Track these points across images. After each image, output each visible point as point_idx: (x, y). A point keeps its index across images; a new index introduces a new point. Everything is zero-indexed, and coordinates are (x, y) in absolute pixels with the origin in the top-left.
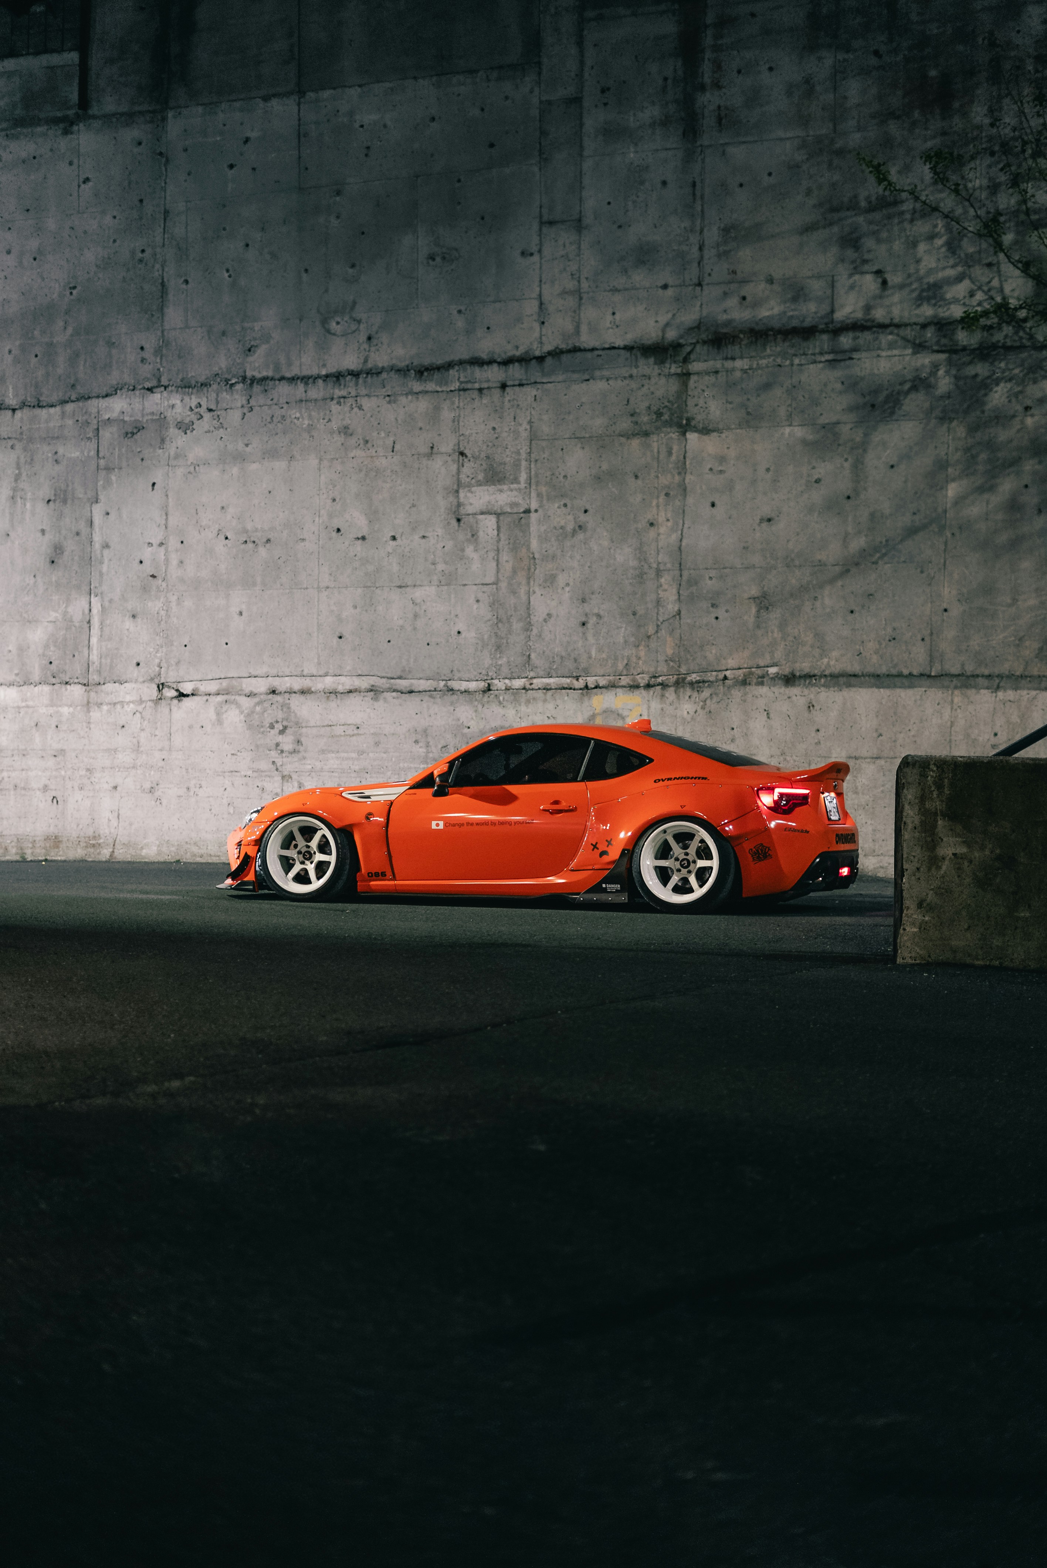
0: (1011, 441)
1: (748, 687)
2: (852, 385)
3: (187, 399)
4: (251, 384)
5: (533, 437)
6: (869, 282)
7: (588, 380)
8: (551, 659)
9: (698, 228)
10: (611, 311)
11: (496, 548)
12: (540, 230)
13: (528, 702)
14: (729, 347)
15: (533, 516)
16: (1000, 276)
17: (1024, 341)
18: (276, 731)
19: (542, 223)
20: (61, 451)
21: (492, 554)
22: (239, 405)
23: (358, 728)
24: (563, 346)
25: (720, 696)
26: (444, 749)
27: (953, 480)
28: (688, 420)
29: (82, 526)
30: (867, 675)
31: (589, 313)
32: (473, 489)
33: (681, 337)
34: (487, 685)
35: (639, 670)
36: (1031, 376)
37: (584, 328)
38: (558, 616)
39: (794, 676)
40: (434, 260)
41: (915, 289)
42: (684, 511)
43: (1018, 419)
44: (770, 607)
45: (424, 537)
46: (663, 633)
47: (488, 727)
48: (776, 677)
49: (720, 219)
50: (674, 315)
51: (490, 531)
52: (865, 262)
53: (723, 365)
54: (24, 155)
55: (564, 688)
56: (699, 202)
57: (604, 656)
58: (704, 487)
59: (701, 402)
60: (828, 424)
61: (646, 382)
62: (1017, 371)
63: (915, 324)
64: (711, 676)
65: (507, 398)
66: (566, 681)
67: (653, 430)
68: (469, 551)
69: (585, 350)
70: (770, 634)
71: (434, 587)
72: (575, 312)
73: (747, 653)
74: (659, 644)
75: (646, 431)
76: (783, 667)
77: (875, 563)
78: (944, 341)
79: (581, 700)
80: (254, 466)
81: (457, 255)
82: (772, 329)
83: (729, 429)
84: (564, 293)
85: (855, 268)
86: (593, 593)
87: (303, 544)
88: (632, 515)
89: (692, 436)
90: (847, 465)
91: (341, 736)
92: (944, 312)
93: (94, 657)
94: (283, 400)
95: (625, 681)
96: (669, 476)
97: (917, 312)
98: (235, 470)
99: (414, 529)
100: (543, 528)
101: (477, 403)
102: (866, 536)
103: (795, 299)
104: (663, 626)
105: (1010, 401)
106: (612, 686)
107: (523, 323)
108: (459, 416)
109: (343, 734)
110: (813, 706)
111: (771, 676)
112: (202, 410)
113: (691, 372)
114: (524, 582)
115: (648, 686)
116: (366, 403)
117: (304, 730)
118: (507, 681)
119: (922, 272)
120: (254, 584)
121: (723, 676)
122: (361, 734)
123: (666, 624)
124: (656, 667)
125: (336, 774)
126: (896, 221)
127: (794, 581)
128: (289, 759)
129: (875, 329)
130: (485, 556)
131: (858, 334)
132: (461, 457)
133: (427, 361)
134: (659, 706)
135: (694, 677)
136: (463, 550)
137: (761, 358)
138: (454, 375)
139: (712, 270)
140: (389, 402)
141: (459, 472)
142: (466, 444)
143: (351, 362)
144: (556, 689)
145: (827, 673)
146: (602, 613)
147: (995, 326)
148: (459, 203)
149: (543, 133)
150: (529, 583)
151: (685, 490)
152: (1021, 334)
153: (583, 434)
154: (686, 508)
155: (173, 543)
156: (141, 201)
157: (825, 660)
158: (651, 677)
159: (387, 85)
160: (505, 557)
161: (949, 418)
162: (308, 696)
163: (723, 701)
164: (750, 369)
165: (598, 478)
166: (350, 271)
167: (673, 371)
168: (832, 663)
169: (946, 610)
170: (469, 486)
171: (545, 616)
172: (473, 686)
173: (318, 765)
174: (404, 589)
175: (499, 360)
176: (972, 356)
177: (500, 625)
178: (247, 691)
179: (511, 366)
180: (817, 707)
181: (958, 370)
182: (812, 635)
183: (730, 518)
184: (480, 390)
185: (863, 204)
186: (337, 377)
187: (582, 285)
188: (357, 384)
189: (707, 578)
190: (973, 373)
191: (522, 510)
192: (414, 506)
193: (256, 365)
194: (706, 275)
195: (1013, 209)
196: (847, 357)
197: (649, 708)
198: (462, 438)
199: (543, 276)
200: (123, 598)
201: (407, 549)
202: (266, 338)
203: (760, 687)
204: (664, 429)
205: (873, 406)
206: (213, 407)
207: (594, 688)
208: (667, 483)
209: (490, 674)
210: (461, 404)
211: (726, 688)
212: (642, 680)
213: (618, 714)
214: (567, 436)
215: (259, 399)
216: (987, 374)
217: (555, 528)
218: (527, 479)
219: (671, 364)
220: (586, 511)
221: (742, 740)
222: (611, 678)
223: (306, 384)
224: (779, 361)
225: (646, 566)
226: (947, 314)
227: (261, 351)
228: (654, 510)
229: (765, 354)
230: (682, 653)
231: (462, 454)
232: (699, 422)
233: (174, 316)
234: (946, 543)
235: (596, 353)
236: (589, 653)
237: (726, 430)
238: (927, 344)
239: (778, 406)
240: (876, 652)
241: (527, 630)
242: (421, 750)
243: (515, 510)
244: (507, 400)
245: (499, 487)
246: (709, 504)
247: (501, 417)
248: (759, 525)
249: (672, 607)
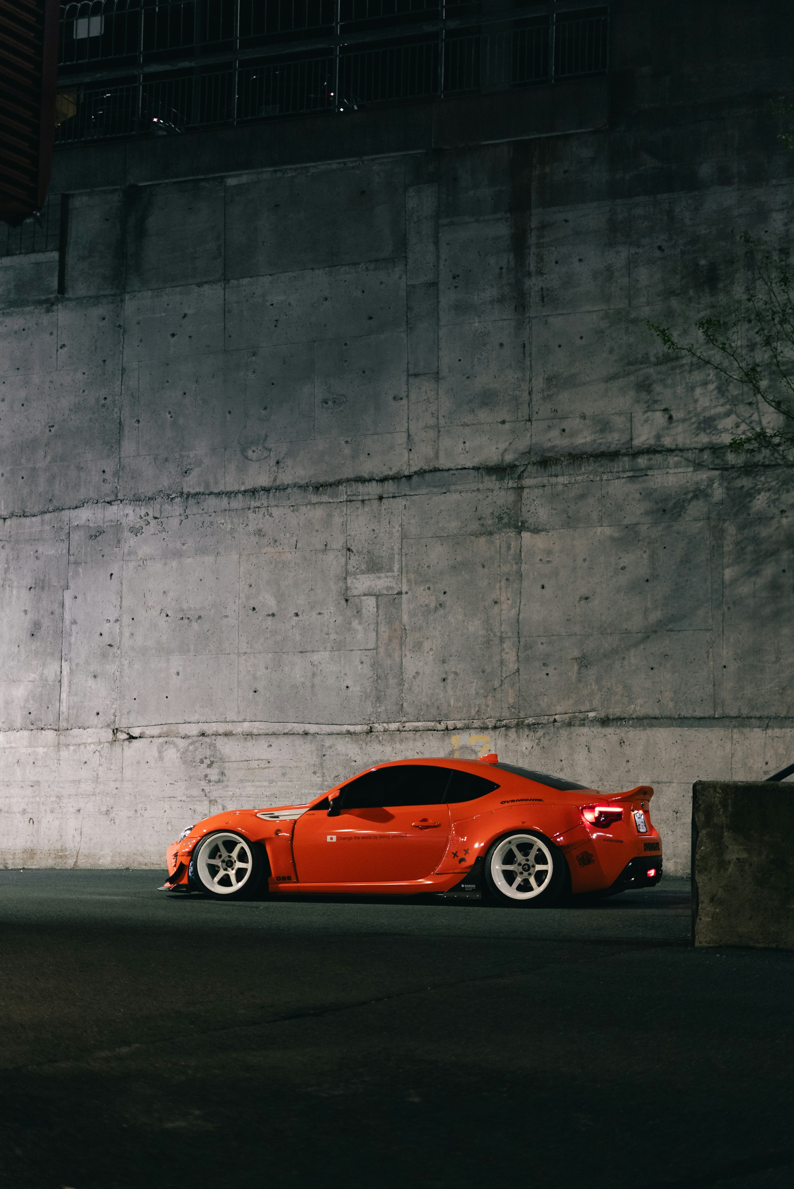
0: (771, 536)
1: (573, 728)
2: (647, 494)
3: (137, 509)
4: (187, 498)
5: (404, 536)
6: (659, 418)
7: (445, 493)
8: (419, 707)
9: (528, 378)
10: (462, 440)
11: (375, 622)
12: (408, 380)
13: (401, 741)
14: (553, 467)
15: (404, 596)
16: (759, 412)
17: (778, 460)
18: (205, 765)
19: (409, 375)
20: (40, 550)
21: (372, 627)
22: (178, 514)
23: (269, 762)
24: (426, 467)
25: (551, 735)
26: (336, 779)
27: (728, 567)
28: (522, 522)
29: (56, 607)
30: (665, 718)
31: (446, 442)
32: (358, 576)
33: (516, 460)
34: (369, 728)
35: (488, 715)
36: (785, 487)
37: (442, 454)
38: (424, 673)
39: (608, 719)
40: (327, 403)
41: (694, 423)
42: (520, 593)
43: (776, 519)
44: (588, 666)
45: (320, 614)
46: (506, 686)
47: (370, 761)
48: (594, 719)
49: (544, 371)
50: (510, 443)
51: (371, 609)
52: (655, 402)
53: (549, 481)
54: (16, 327)
55: (430, 730)
56: (528, 359)
57: (460, 704)
58: (536, 574)
59: (532, 509)
60: (630, 525)
61: (489, 494)
62: (774, 483)
63: (695, 448)
64: (544, 720)
66: (431, 724)
67: (496, 530)
68: (355, 624)
69: (443, 470)
70: (589, 687)
71: (327, 653)
72: (435, 441)
73: (571, 702)
74: (503, 695)
75: (490, 531)
76: (600, 712)
77: (669, 631)
78: (717, 461)
79: (443, 739)
80: (189, 560)
81: (345, 399)
82: (586, 453)
83: (554, 529)
84: (426, 427)
85: (648, 407)
86: (451, 656)
87: (226, 620)
88: (481, 595)
89: (525, 535)
90: (645, 556)
91: (256, 768)
92: (717, 440)
93: (64, 708)
94: (211, 510)
95: (476, 724)
96: (509, 565)
97: (696, 439)
98: (174, 564)
99: (312, 608)
100: (412, 606)
101: (360, 511)
102: (662, 610)
103: (602, 431)
104: (506, 681)
105: (769, 506)
106: (467, 728)
107: (395, 450)
108: (347, 521)
109: (257, 767)
110: (624, 742)
111: (591, 719)
112: (149, 518)
113: (524, 486)
114: (398, 647)
115: (495, 728)
116: (275, 511)
117: (227, 764)
118: (385, 725)
119: (699, 410)
120: (189, 651)
121: (553, 719)
122: (271, 767)
123: (508, 679)
124: (501, 713)
125: (252, 799)
126: (678, 371)
127: (606, 645)
128: (215, 787)
129: (664, 453)
130: (367, 628)
131: (651, 456)
132: (348, 552)
133: (322, 480)
134: (504, 744)
135: (531, 720)
136: (350, 623)
137: (578, 475)
138: (343, 490)
139: (539, 409)
140: (293, 511)
141: (346, 563)
142: (352, 542)
143: (264, 480)
144: (423, 730)
145: (634, 716)
146: (458, 671)
147: (755, 449)
148: (346, 361)
149: (409, 308)
151: (521, 576)
152: (776, 455)
153: (442, 534)
154: (522, 590)
155: (126, 619)
156: (104, 361)
157: (633, 706)
158: (497, 721)
159: (291, 274)
160: (383, 628)
161: (723, 520)
162: (230, 738)
163: (553, 739)
164: (569, 484)
165: (454, 567)
166: (263, 412)
167: (510, 485)
168: (638, 708)
169: (725, 667)
170: (355, 574)
171: (414, 673)
172: (358, 728)
173: (238, 791)
174: (304, 653)
175: (377, 478)
176: (739, 472)
177: (379, 681)
178: (183, 734)
179: (386, 482)
180: (627, 743)
181: (729, 483)
182: (621, 687)
183: (556, 597)
184: (363, 501)
185: (653, 359)
186: (253, 492)
187: (440, 422)
188: (268, 498)
189: (539, 643)
190: (740, 485)
191: (395, 593)
192: (312, 590)
193: (191, 484)
194: (534, 413)
195: (766, 362)
196: (644, 474)
197: (496, 745)
198: (349, 537)
199: (410, 415)
200: (87, 662)
201: (307, 623)
202: (199, 463)
203: (582, 728)
204: (504, 530)
205: (664, 511)
206: (158, 515)
207: (453, 730)
208: (506, 570)
209: (372, 719)
210: (348, 512)
211: (556, 729)
212: (490, 723)
213: (472, 750)
214: (430, 535)
215: (193, 509)
216: (751, 486)
217: (421, 606)
218: (399, 568)
219: (509, 480)
220: (445, 593)
221: (569, 770)
222: (466, 721)
223: (229, 497)
224: (591, 477)
225: (492, 635)
226: (719, 441)
227: (195, 473)
228: (498, 592)
229: (581, 472)
230: (521, 702)
231: (349, 550)
232: (531, 524)
233: (128, 447)
234: (723, 615)
235: (451, 472)
236: (449, 703)
237: (552, 530)
238: (704, 463)
239: (592, 511)
240: (672, 700)
241: (401, 685)
242: (318, 779)
243: (390, 592)
244: (383, 508)
245: (378, 575)
246: (540, 586)
247: (379, 522)
248: (579, 602)
249: (512, 666)
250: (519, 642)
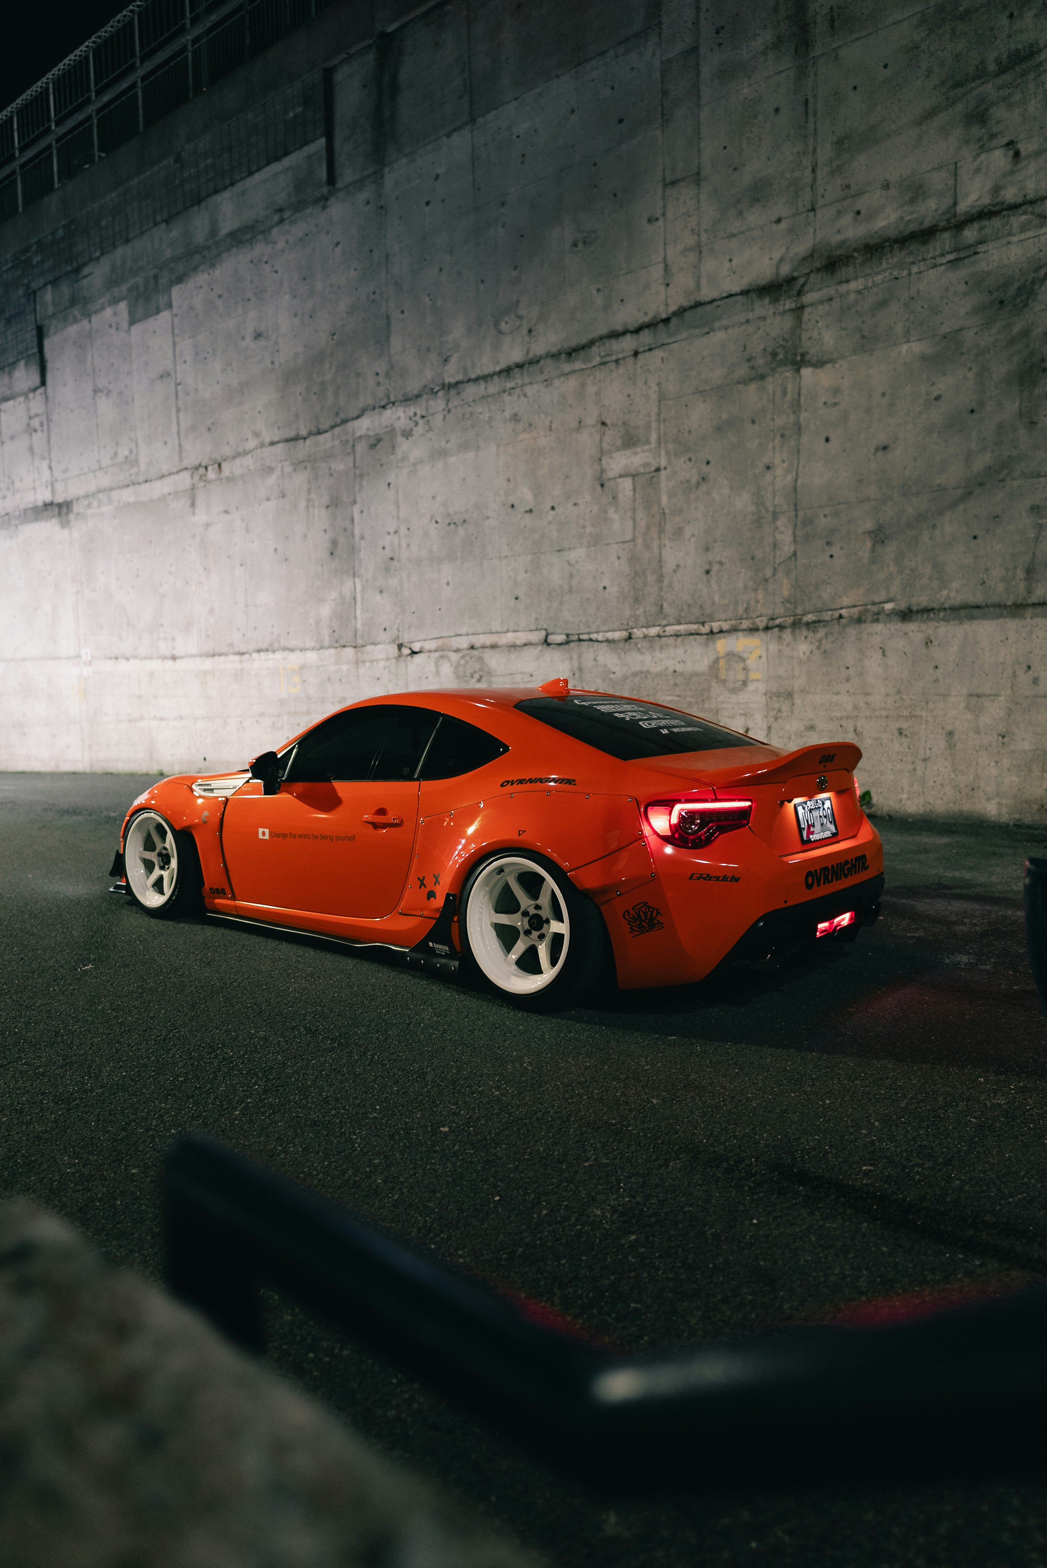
1: (866, 625)
2: (975, 283)
3: (407, 409)
4: (449, 389)
5: (662, 398)
6: (999, 159)
7: (708, 333)
8: (680, 608)
9: (814, 148)
10: (728, 258)
11: (633, 507)
12: (664, 193)
13: (661, 648)
14: (843, 269)
15: (663, 473)
18: (474, 680)
19: (665, 185)
20: (333, 465)
21: (629, 514)
22: (441, 408)
23: (532, 675)
24: (686, 304)
25: (835, 635)
28: (802, 355)
29: (346, 521)
30: (991, 606)
31: (709, 265)
32: (614, 455)
33: (795, 269)
34: (628, 634)
35: (758, 613)
37: (704, 282)
38: (685, 566)
39: (913, 610)
40: (580, 246)
42: (799, 451)
44: (886, 541)
45: (575, 504)
46: (780, 575)
47: (630, 672)
48: (892, 613)
49: (835, 132)
50: (788, 248)
51: (628, 492)
52: (994, 135)
53: (837, 290)
55: (692, 634)
56: (811, 119)
57: (726, 601)
58: (818, 423)
59: (815, 335)
60: (949, 333)
61: (761, 324)
64: (828, 616)
65: (639, 364)
66: (694, 627)
67: (768, 372)
68: (611, 513)
69: (705, 304)
70: (885, 569)
71: (584, 549)
72: (695, 267)
73: (864, 590)
74: (777, 586)
75: (761, 375)
76: (899, 602)
77: (1003, 480)
79: (706, 645)
81: (597, 237)
82: (888, 240)
83: (843, 357)
84: (686, 249)
85: (982, 146)
86: (715, 542)
87: (487, 520)
88: (750, 461)
89: (806, 372)
90: (970, 375)
93: (359, 625)
94: (470, 400)
95: (746, 624)
96: (784, 416)
98: (440, 465)
99: (568, 498)
100: (671, 485)
101: (615, 374)
102: (995, 450)
103: (913, 201)
104: (780, 569)
106: (734, 630)
107: (651, 290)
108: (600, 389)
109: (519, 681)
110: (931, 641)
111: (890, 612)
112: (417, 418)
113: (805, 304)
114: (656, 537)
115: (767, 628)
116: (530, 390)
118: (644, 630)
120: (456, 558)
121: (840, 614)
123: (783, 566)
124: (775, 610)
127: (912, 510)
129: (1007, 210)
130: (624, 516)
131: (987, 220)
132: (603, 427)
133: (574, 343)
134: (778, 648)
135: (810, 617)
136: (606, 512)
137: (877, 274)
138: (595, 352)
139: (825, 190)
140: (546, 386)
141: (601, 441)
142: (607, 414)
143: (516, 355)
144: (685, 635)
145: (950, 605)
146: (723, 560)
148: (596, 186)
149: (665, 93)
150: (660, 538)
151: (800, 429)
153: (703, 388)
154: (799, 447)
155: (402, 529)
157: (948, 591)
158: (769, 620)
159: (538, 90)
160: (640, 515)
162: (495, 650)
163: (841, 640)
164: (864, 289)
165: (718, 429)
166: (514, 273)
167: (787, 307)
168: (956, 594)
170: (609, 453)
171: (673, 567)
172: (617, 635)
175: (632, 329)
177: (637, 578)
178: (455, 648)
179: (642, 333)
180: (939, 643)
182: (931, 566)
183: (844, 451)
184: (617, 361)
186: (507, 371)
187: (702, 240)
188: (522, 374)
189: (822, 515)
191: (653, 469)
192: (567, 477)
193: (451, 374)
194: (819, 198)
196: (972, 252)
197: (767, 650)
198: (603, 409)
199: (668, 240)
200: (373, 577)
201: (563, 517)
202: (458, 346)
203: (878, 624)
204: (779, 369)
206: (424, 414)
207: (718, 633)
208: (782, 424)
209: (630, 624)
210: (602, 378)
211: (843, 627)
212: (761, 622)
213: (740, 657)
214: (690, 392)
215: (455, 402)
217: (681, 482)
218: (655, 439)
219: (785, 300)
220: (708, 463)
221: (861, 679)
222: (733, 622)
223: (486, 382)
224: (895, 273)
225: (763, 510)
227: (453, 360)
228: (770, 454)
229: (879, 268)
230: (799, 594)
231: (604, 424)
232: (813, 356)
233: (396, 342)
235: (715, 304)
236: (713, 600)
237: (840, 359)
239: (895, 323)
240: (1002, 579)
241: (659, 581)
243: (648, 470)
244: (638, 366)
245: (634, 450)
246: (823, 439)
247: (634, 384)
248: (874, 455)
249: (788, 549)
250: (796, 516)
